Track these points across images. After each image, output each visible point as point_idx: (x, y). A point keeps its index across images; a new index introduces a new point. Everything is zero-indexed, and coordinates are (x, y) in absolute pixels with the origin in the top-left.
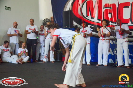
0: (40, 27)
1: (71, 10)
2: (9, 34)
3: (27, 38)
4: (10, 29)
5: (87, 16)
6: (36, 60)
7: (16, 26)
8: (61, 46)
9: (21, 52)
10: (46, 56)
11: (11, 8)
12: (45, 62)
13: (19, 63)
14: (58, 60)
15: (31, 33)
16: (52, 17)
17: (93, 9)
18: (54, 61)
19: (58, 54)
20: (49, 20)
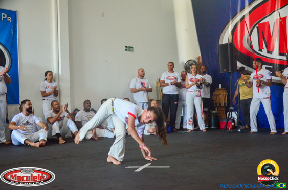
1: (230, 41)
2: (133, 89)
3: (164, 93)
5: (260, 50)
6: (175, 128)
8: (216, 102)
10: (191, 120)
11: (134, 48)
12: (192, 131)
13: (151, 135)
14: (213, 127)
15: (169, 85)
16: (199, 57)
17: (270, 37)
18: (206, 129)
19: (212, 117)
20: (194, 61)
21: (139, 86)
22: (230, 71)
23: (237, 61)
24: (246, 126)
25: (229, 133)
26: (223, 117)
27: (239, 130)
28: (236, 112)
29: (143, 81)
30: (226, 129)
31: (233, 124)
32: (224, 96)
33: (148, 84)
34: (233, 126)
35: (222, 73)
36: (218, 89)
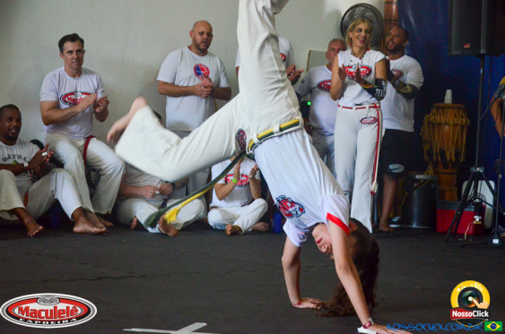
0: (326, 50)
2: (166, 83)
4: (173, 56)
7: (202, 46)
8: (431, 147)
9: (226, 180)
14: (415, 226)
19: (415, 193)
22: (482, 51)
25: (462, 246)
26: (447, 194)
27: (496, 241)
28: (492, 183)
29: (204, 61)
30: (456, 234)
31: (477, 218)
32: (459, 127)
33: (218, 73)
35: (457, 56)
36: (440, 104)
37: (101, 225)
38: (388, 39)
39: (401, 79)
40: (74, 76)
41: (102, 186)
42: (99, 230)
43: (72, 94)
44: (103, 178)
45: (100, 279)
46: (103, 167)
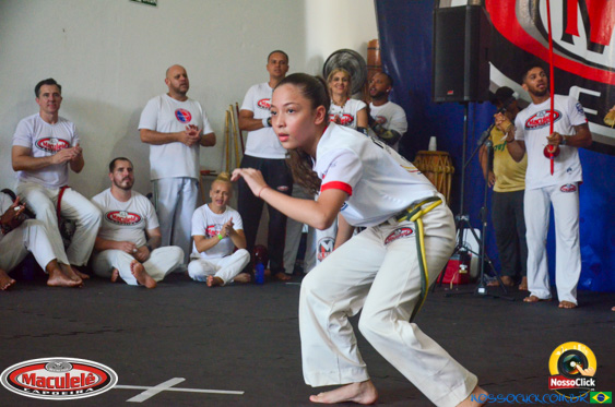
1: (476, 1)
2: (149, 131)
3: (247, 153)
4: (152, 105)
5: (567, 37)
6: (284, 270)
9: (207, 231)
15: (263, 127)
16: (373, 43)
20: (355, 56)
21: (169, 125)
22: (466, 98)
23: (492, 67)
24: (505, 279)
25: (448, 296)
27: (482, 290)
28: (477, 232)
29: (185, 106)
31: (463, 267)
32: (443, 176)
33: (201, 119)
34: (461, 275)
35: (440, 103)
36: (423, 152)
37: (77, 277)
38: (371, 85)
39: (385, 126)
40: (50, 123)
41: (77, 238)
42: (74, 283)
43: (48, 139)
44: (79, 228)
45: (75, 333)
46: (79, 218)
